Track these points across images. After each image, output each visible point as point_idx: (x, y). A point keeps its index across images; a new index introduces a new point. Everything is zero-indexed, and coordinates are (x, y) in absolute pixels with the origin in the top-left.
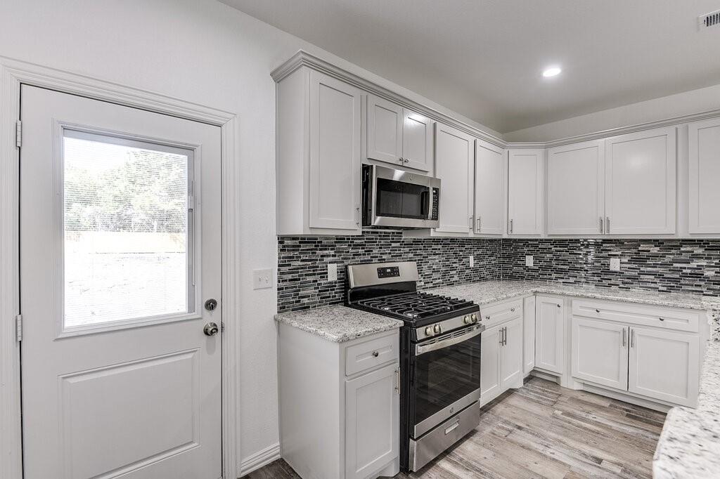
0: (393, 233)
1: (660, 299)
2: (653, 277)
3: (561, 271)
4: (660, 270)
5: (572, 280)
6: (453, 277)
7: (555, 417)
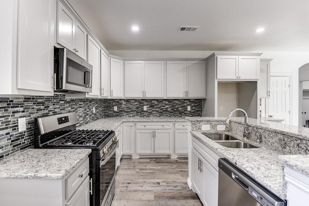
0: (61, 95)
1: (158, 119)
2: (156, 112)
3: (128, 112)
4: (157, 109)
5: (131, 115)
6: (87, 119)
7: (137, 172)
